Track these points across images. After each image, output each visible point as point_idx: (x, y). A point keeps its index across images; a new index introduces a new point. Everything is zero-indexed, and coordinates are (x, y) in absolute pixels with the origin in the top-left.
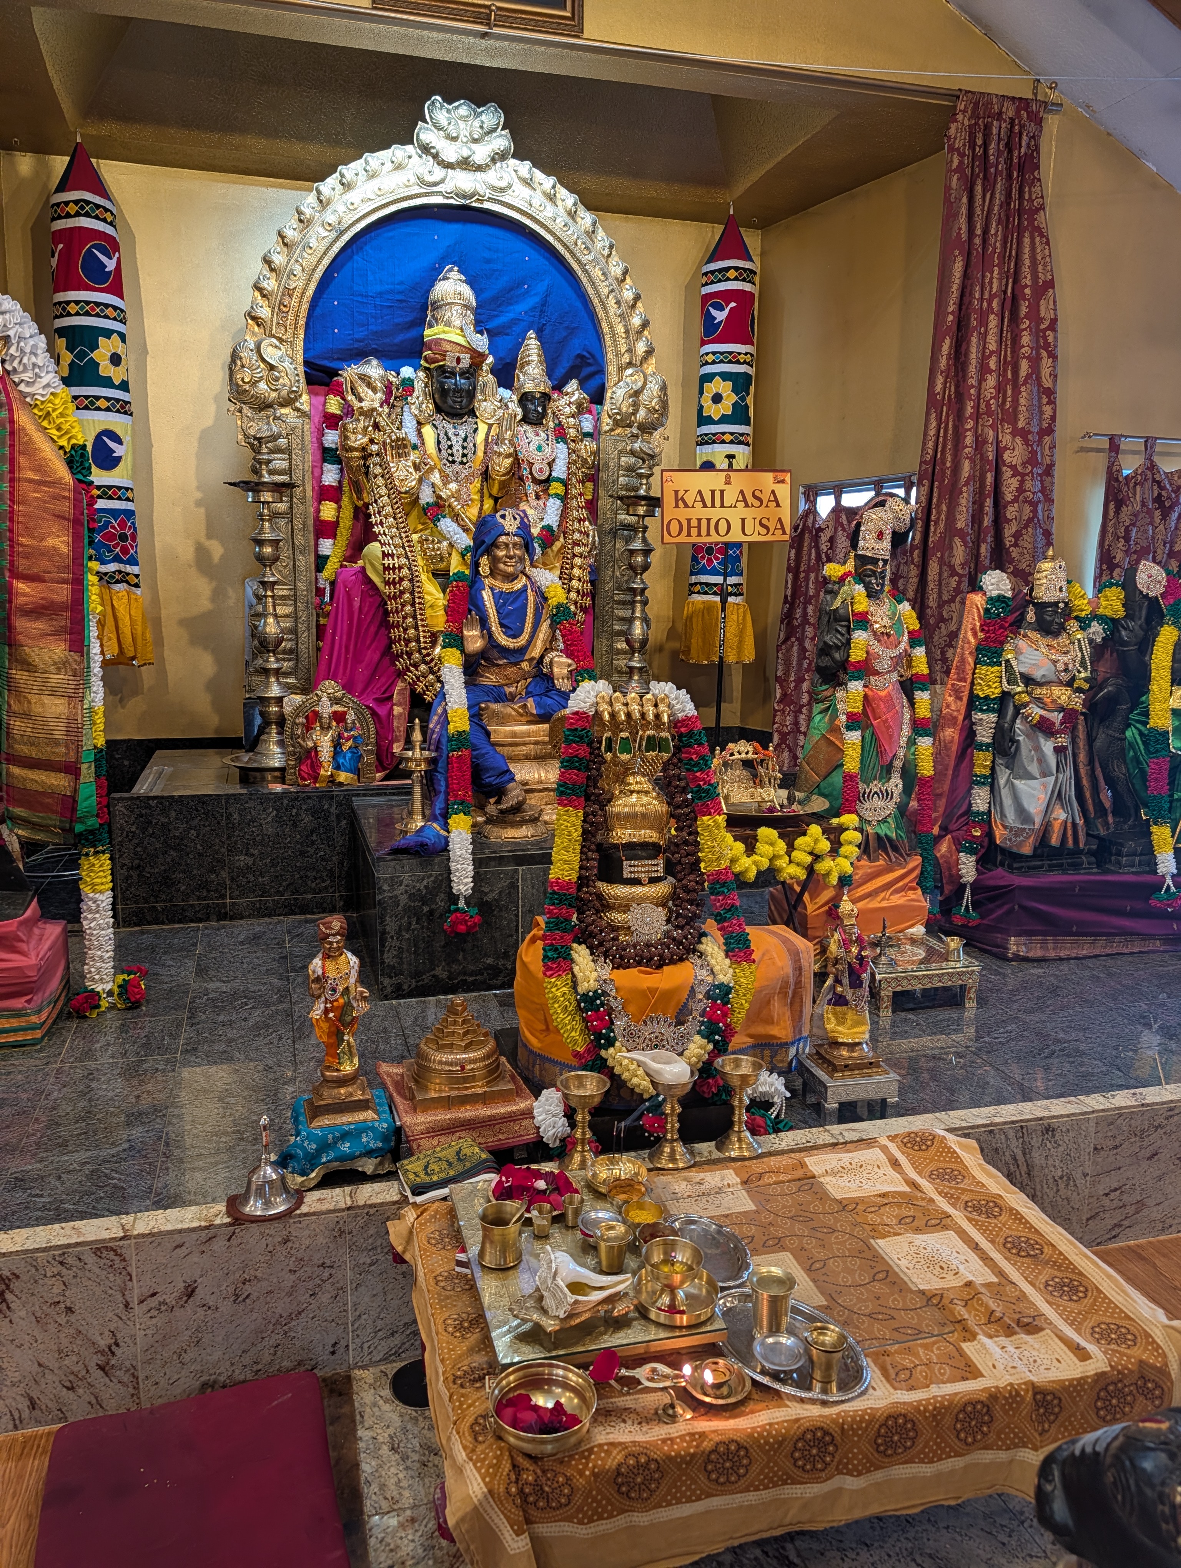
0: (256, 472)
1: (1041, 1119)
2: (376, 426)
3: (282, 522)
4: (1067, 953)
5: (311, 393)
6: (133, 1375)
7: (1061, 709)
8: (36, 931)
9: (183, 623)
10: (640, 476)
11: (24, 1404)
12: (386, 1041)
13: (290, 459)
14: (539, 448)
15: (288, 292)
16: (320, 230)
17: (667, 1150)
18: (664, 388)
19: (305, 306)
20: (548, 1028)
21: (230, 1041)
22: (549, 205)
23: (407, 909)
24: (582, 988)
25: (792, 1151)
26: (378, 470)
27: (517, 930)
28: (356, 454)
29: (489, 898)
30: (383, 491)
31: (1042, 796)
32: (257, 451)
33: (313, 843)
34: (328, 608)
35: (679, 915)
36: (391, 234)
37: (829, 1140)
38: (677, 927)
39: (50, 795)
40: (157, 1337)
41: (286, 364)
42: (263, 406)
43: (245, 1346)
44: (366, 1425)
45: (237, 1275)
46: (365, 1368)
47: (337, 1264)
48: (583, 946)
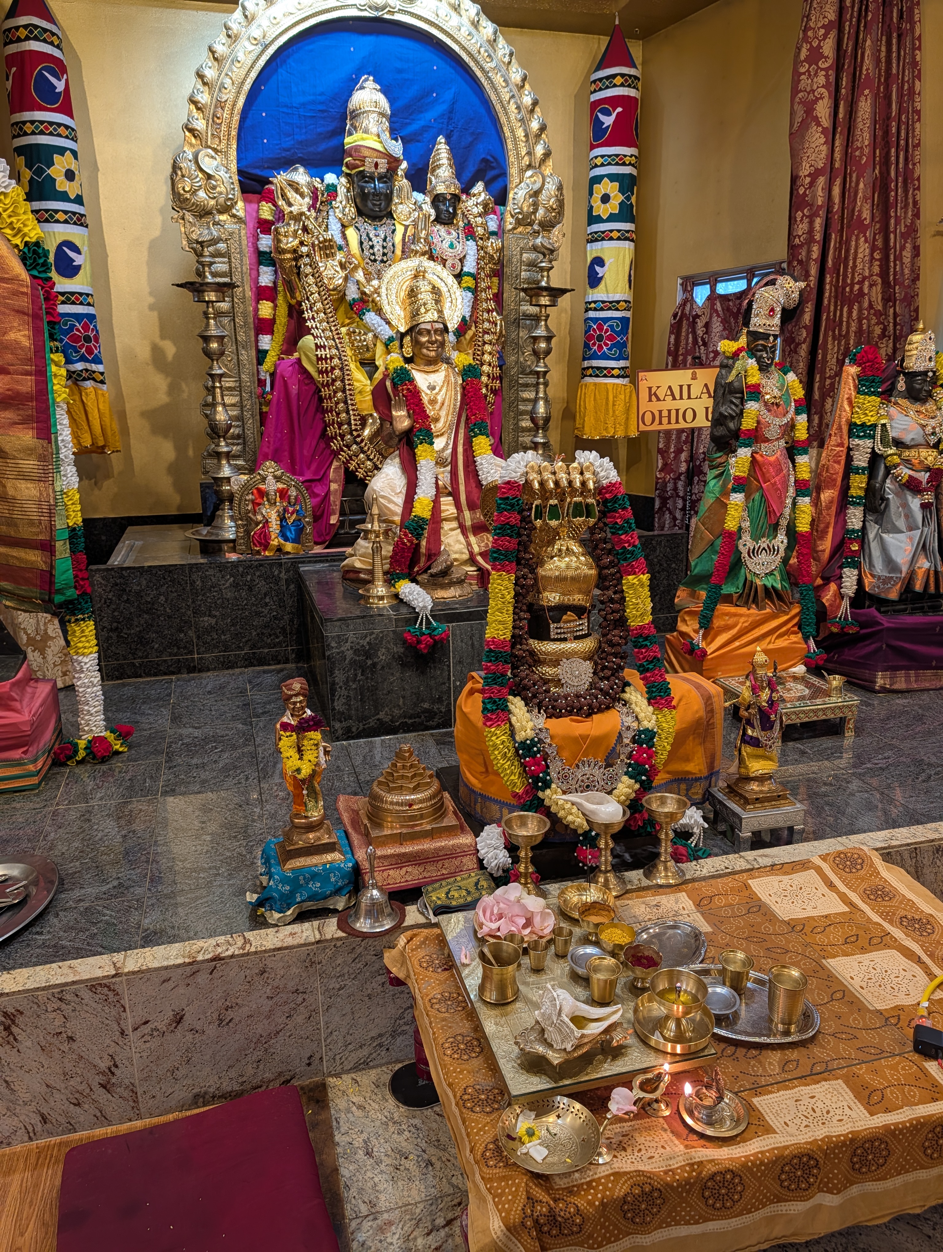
0: (200, 274)
1: (933, 841)
2: (305, 229)
3: (226, 320)
5: (245, 200)
6: (132, 1091)
7: (928, 469)
8: (29, 690)
9: (145, 414)
10: (542, 269)
11: (36, 1120)
12: (341, 779)
14: (451, 246)
15: (220, 104)
16: (247, 44)
17: (601, 880)
18: (560, 188)
19: (236, 118)
21: (203, 782)
22: (454, 14)
23: (353, 662)
24: (520, 736)
25: (713, 877)
26: (308, 270)
27: (449, 679)
28: (288, 256)
30: (314, 289)
31: (909, 547)
32: (199, 255)
33: (266, 605)
34: (270, 397)
35: (604, 668)
36: (311, 47)
37: (744, 865)
38: (603, 679)
39: (30, 570)
40: (150, 1058)
41: (222, 173)
42: (203, 213)
43: (229, 1063)
44: (343, 1131)
45: (220, 1004)
46: (338, 1075)
47: (309, 990)
48: (518, 698)
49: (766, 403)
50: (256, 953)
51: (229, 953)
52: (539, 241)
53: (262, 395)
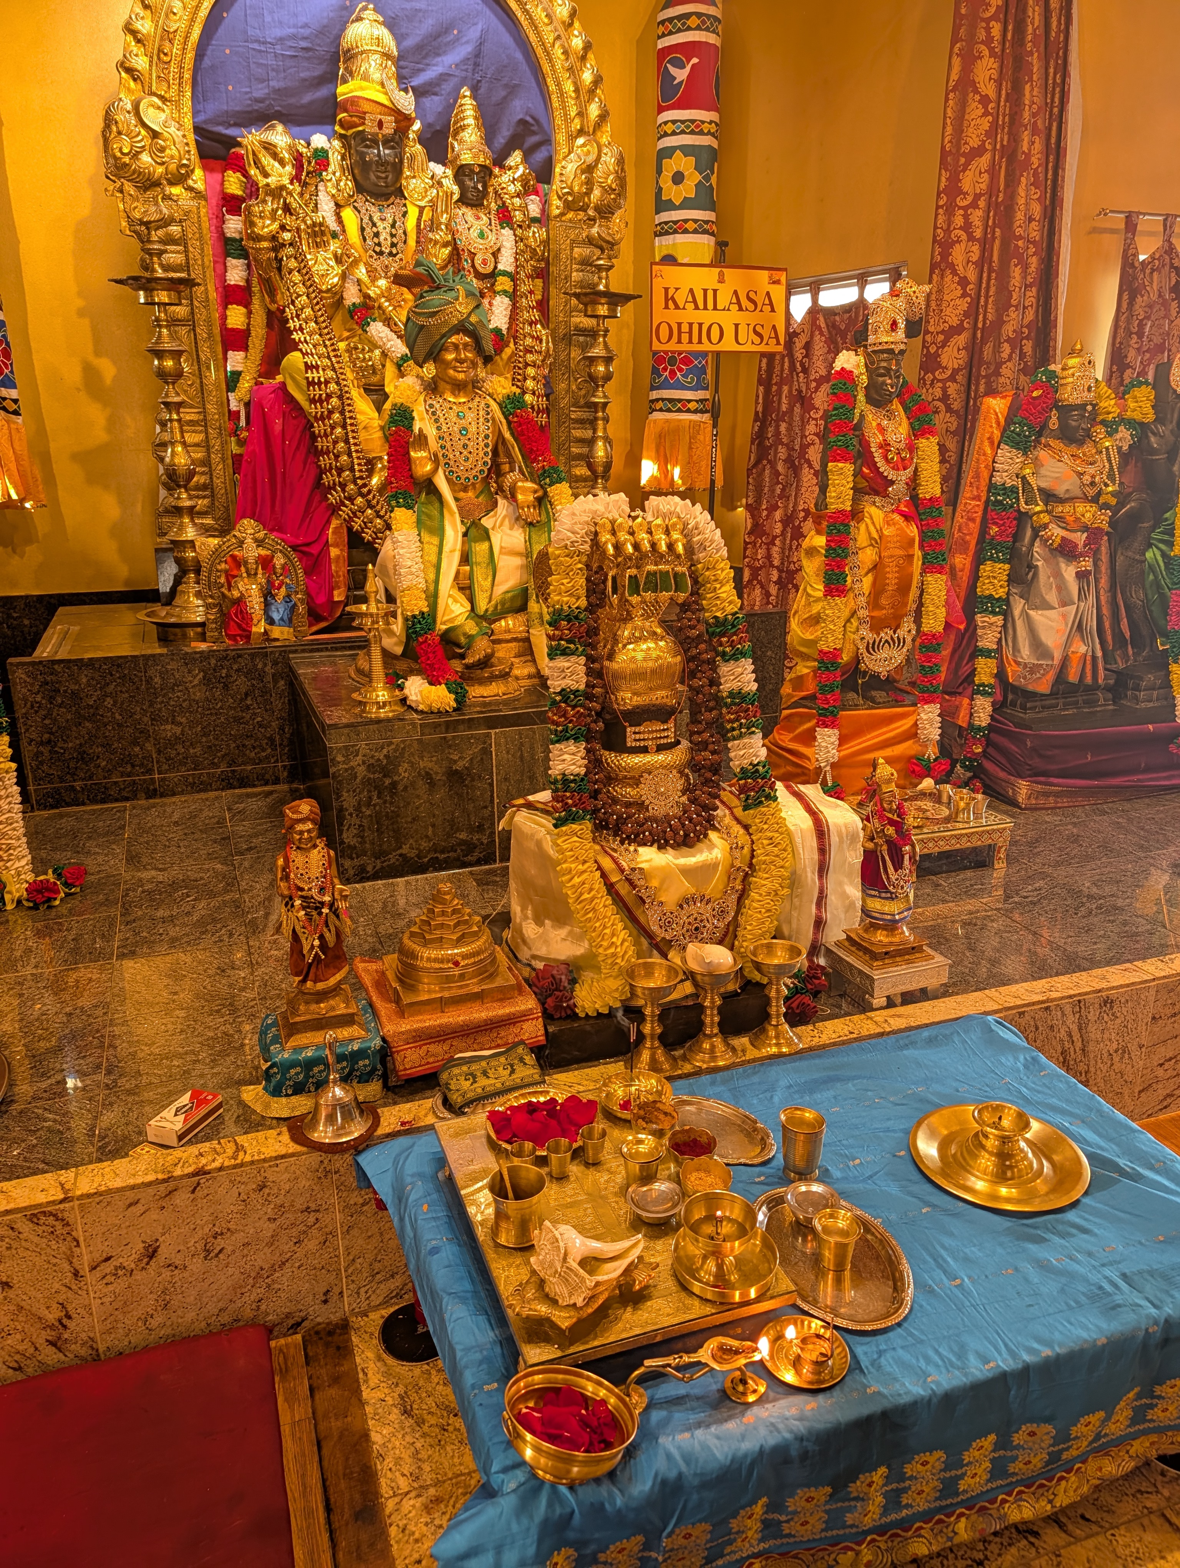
0: (147, 267)
1: (1100, 991)
2: (287, 209)
3: (183, 331)
5: (205, 168)
6: (92, 1347)
7: (1085, 528)
9: (76, 457)
10: (600, 268)
14: (482, 235)
15: (168, 36)
17: (706, 1045)
18: (621, 161)
19: (190, 55)
21: (173, 940)
23: (367, 782)
26: (293, 264)
27: (492, 801)
29: (459, 766)
30: (301, 289)
31: (1063, 627)
32: (144, 240)
33: (248, 707)
34: (245, 434)
37: (873, 1029)
40: (115, 1305)
41: (172, 130)
42: (148, 184)
43: (221, 1305)
44: (371, 1386)
45: (206, 1230)
46: (364, 1314)
47: (324, 1207)
50: (252, 1163)
51: (217, 1164)
52: (595, 230)
53: (235, 432)
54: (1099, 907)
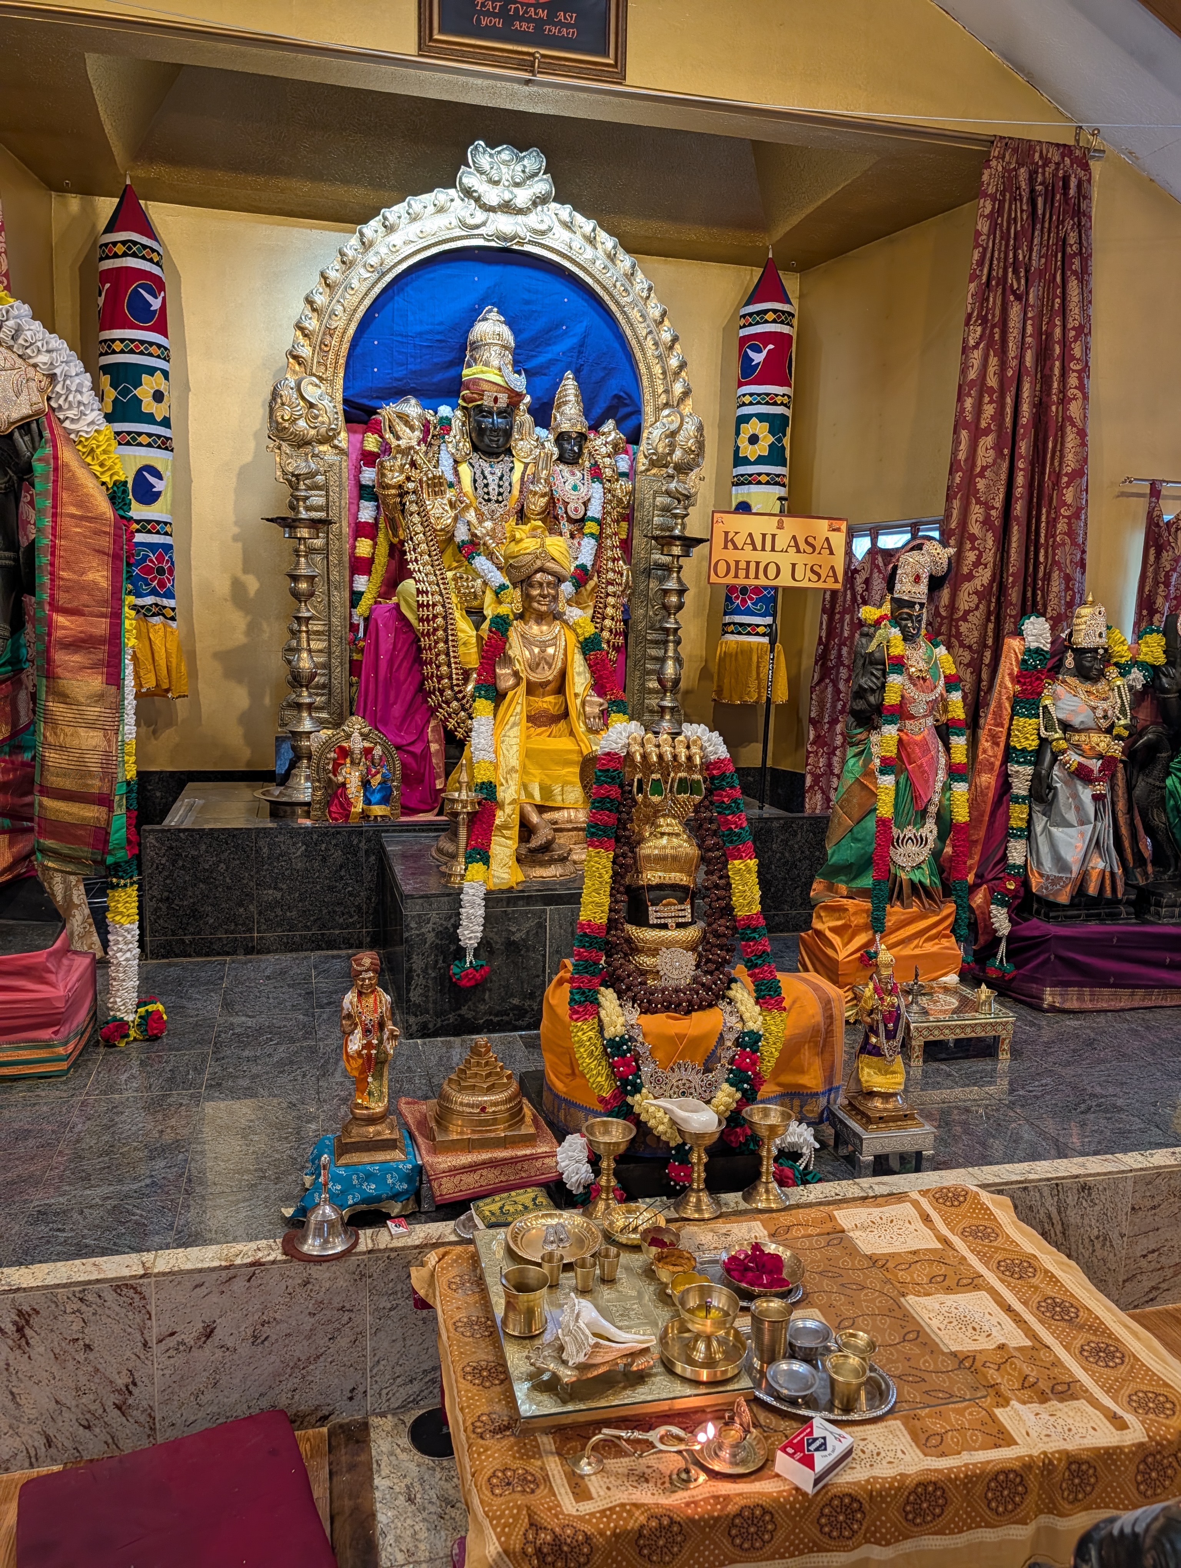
0: (293, 508)
1: (1077, 1177)
2: (413, 464)
3: (318, 558)
4: (1104, 1005)
5: (349, 431)
6: (150, 1415)
7: (1100, 756)
8: (65, 962)
9: (217, 656)
10: (676, 516)
11: (40, 1442)
12: (410, 1081)
13: (327, 496)
14: (575, 488)
15: (330, 332)
16: (362, 271)
17: (693, 1199)
18: (700, 428)
19: (346, 346)
20: (574, 1071)
21: (254, 1077)
22: (589, 248)
23: (435, 947)
24: (609, 1033)
25: (820, 1204)
26: (414, 508)
27: (544, 971)
28: (393, 491)
29: (516, 937)
30: (419, 528)
31: (1080, 844)
32: (294, 487)
33: (342, 878)
34: (362, 644)
35: (708, 961)
36: (432, 275)
37: (858, 1193)
38: (706, 973)
40: (174, 1378)
41: (326, 402)
42: (301, 443)
43: (262, 1390)
44: (383, 1474)
45: (257, 1317)
46: (383, 1415)
47: (357, 1307)
48: (611, 990)
49: (910, 677)
51: (271, 1258)
52: (673, 486)
53: (353, 642)
54: (1099, 1105)
